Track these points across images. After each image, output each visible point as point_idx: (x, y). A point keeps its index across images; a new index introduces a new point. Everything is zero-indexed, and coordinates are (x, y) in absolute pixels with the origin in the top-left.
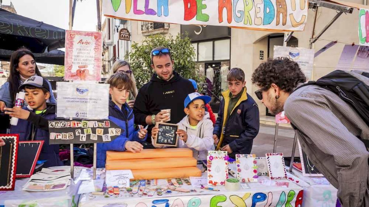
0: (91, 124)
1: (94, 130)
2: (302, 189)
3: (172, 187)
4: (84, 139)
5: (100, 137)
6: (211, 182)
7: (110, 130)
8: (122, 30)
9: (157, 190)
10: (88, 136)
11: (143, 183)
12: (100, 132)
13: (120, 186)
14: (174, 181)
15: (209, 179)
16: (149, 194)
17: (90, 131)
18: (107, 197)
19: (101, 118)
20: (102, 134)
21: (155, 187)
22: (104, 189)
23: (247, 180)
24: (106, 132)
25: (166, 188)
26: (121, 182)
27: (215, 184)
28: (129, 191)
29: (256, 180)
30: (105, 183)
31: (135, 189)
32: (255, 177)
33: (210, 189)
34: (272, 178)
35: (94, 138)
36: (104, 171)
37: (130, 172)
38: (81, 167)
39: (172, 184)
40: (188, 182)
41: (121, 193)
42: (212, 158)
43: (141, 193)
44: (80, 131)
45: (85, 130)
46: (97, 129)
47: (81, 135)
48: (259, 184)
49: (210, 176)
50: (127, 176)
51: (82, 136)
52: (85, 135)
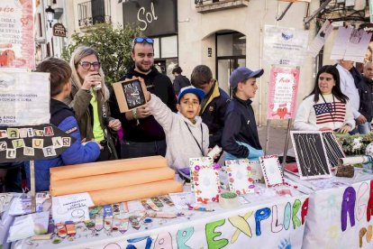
0: (23, 133)
1: (28, 142)
2: (307, 196)
3: (150, 212)
4: (13, 156)
5: (38, 151)
6: (200, 199)
7: (54, 140)
8: (56, 25)
9: (130, 219)
10: (20, 151)
11: (108, 210)
12: (38, 143)
13: (75, 220)
14: (150, 202)
15: (197, 196)
16: (121, 227)
17: (22, 143)
18: (56, 242)
19: (39, 122)
20: (41, 147)
21: (127, 216)
22: (51, 228)
23: (242, 192)
24: (48, 142)
25: (142, 215)
26: (75, 214)
27: (205, 201)
28: (90, 226)
29: (252, 190)
30: (51, 218)
31: (99, 222)
32: (251, 187)
33: (200, 209)
34: (269, 186)
35: (29, 152)
36: (47, 196)
37: (87, 196)
38: (12, 194)
39: (150, 208)
40: (169, 202)
41: (79, 232)
42: (198, 168)
43: (108, 227)
44: (5, 144)
45: (14, 143)
46: (33, 140)
47: (8, 150)
48: (257, 195)
49: (199, 192)
50: (84, 203)
51: (10, 152)
52: (15, 150)
